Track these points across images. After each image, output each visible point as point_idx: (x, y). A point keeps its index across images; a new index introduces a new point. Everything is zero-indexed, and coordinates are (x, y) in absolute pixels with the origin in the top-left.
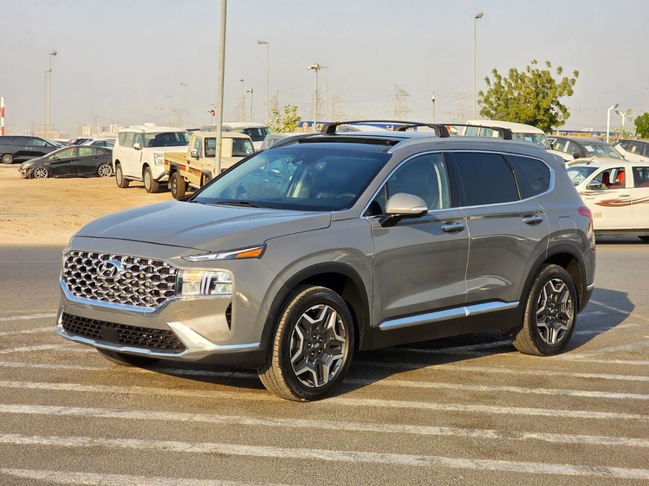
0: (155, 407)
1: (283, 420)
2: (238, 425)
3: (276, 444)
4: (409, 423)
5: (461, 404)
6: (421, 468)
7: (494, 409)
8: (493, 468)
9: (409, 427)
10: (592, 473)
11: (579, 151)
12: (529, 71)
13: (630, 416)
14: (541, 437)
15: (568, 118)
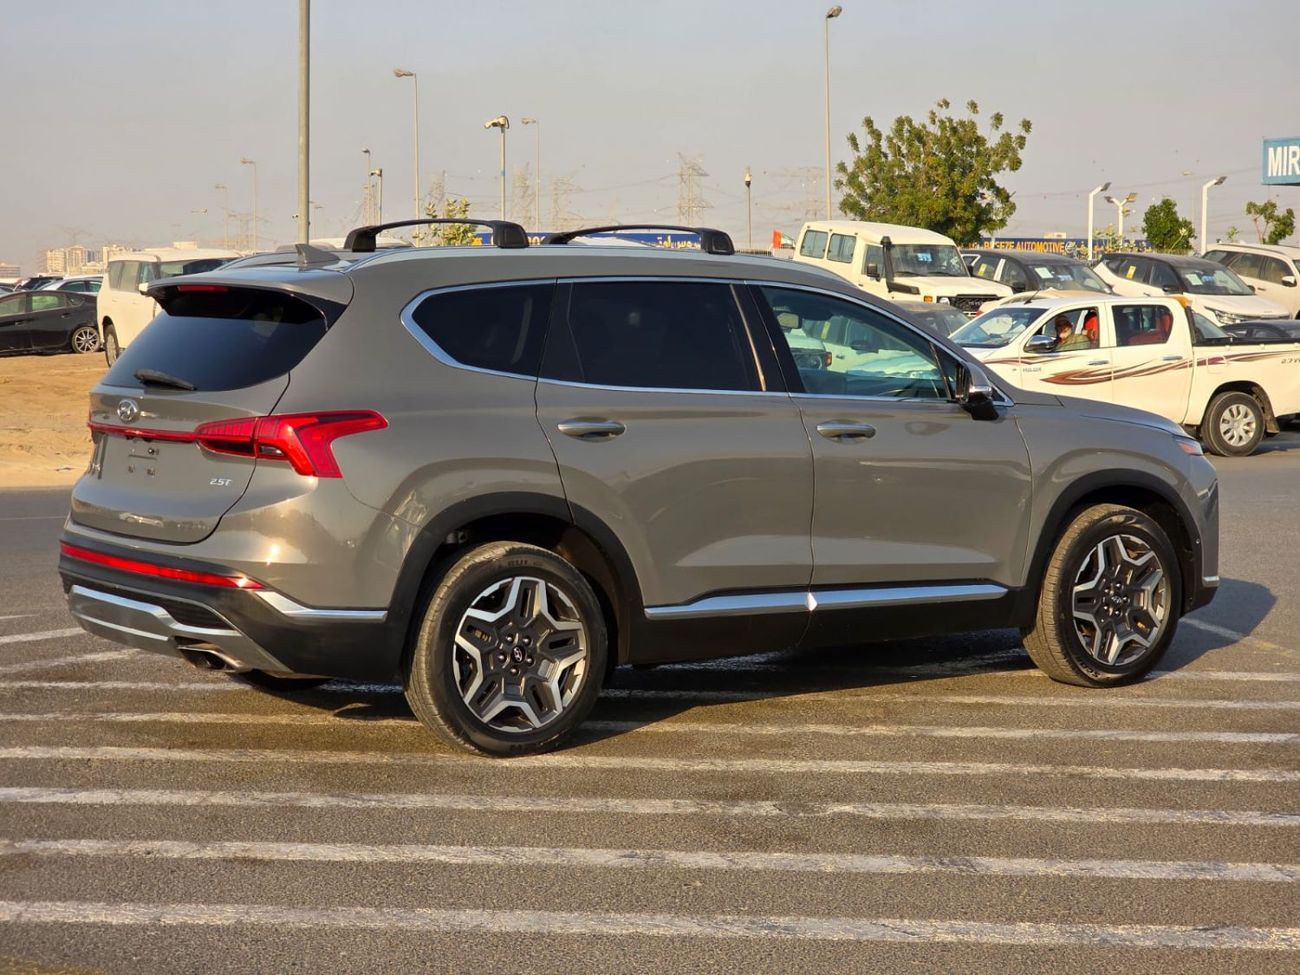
0: (139, 782)
1: (381, 797)
2: (294, 809)
3: (362, 839)
4: (619, 796)
5: (723, 758)
6: (625, 871)
7: (784, 766)
8: (759, 866)
9: (617, 801)
10: (940, 867)
11: (1023, 278)
12: (934, 122)
13: (1034, 769)
14: (860, 809)
15: (1011, 214)
